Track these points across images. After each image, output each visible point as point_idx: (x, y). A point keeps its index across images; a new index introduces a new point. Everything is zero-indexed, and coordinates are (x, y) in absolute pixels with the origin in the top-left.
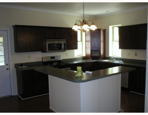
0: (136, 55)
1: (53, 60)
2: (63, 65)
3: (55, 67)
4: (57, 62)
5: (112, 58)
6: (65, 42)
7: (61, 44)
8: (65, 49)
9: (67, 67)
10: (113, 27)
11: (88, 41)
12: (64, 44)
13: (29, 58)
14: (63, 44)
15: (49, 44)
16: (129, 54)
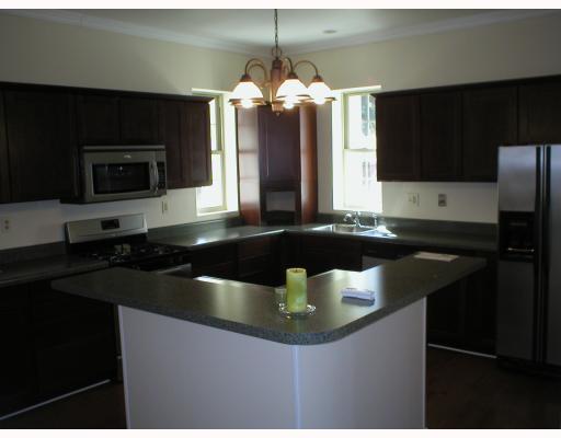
0: (442, 202)
1: (112, 233)
2: (162, 257)
3: (128, 263)
4: (131, 244)
5: (348, 218)
6: (163, 157)
7: (145, 166)
8: (163, 187)
9: (177, 263)
10: (345, 96)
11: (246, 152)
12: (160, 165)
13: (7, 228)
14: (155, 164)
15: (95, 167)
16: (415, 200)
